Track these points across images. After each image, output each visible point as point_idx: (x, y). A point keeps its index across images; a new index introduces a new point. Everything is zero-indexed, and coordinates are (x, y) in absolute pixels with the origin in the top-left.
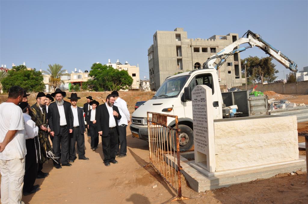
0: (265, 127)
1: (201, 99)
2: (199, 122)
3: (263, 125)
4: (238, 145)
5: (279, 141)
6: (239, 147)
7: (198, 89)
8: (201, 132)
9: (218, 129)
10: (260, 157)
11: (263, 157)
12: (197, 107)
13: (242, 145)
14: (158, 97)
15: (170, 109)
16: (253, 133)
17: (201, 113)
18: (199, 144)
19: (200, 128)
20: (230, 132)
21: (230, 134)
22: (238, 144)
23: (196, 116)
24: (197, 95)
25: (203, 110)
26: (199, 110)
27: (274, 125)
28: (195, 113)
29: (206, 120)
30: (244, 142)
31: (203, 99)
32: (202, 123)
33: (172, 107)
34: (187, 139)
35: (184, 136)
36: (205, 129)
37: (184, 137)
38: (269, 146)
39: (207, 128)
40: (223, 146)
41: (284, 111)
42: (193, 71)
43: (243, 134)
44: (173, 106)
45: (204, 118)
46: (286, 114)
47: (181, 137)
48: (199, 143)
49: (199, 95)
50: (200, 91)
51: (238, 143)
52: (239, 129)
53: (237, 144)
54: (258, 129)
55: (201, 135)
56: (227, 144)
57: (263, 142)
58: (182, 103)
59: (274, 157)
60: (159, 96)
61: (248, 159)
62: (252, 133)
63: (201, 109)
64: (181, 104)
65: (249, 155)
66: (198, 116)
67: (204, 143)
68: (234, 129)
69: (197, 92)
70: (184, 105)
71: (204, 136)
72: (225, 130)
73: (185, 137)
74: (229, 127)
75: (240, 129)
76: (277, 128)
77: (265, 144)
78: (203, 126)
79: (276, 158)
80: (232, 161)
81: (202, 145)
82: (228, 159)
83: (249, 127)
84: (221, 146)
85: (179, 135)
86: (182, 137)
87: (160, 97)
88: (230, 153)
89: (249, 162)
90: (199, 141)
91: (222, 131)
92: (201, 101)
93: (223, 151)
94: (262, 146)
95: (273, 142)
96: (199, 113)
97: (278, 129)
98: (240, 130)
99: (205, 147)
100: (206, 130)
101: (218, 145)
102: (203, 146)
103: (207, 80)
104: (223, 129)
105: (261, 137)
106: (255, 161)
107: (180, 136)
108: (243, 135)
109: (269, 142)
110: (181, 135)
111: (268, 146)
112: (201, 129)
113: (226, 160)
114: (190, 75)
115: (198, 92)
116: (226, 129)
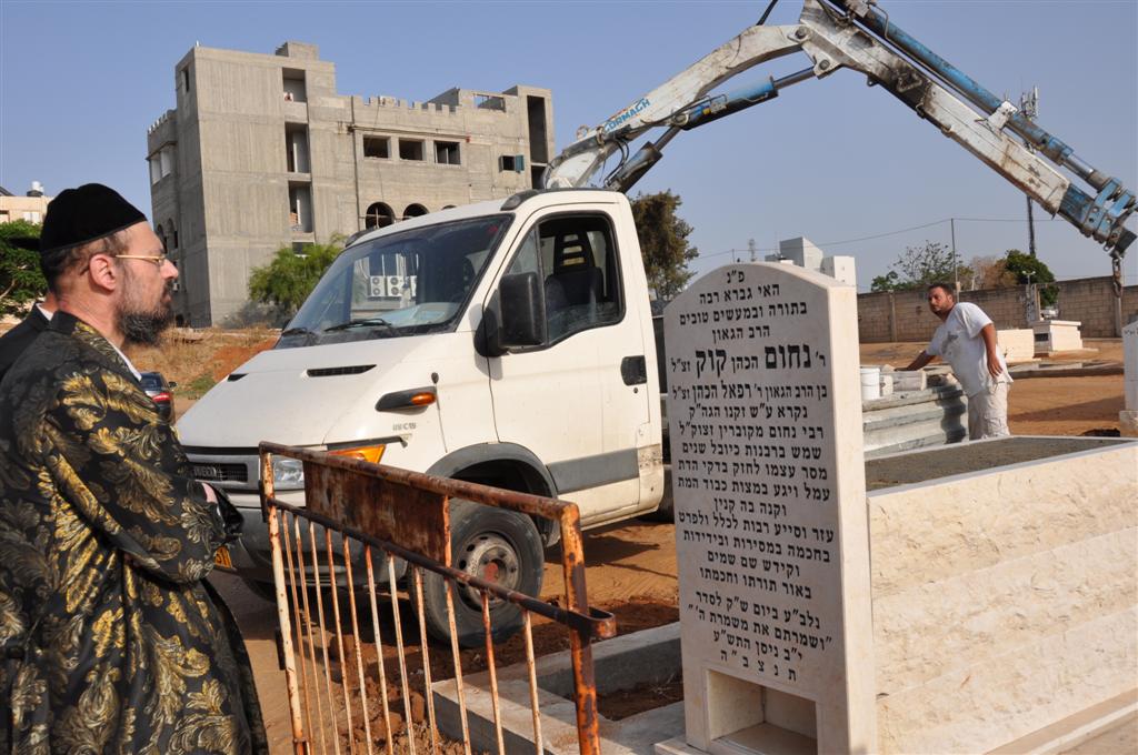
0: (1075, 510)
1: (770, 350)
2: (739, 496)
3: (1068, 496)
4: (975, 625)
5: (1127, 579)
6: (981, 635)
7: (735, 285)
8: (767, 556)
9: (888, 535)
10: (1062, 673)
11: (1074, 676)
12: (721, 400)
13: (989, 621)
14: (319, 333)
15: (420, 398)
16: (1033, 543)
17: (766, 441)
18: (739, 632)
19: (752, 535)
20: (939, 551)
21: (941, 561)
22: (975, 614)
23: (710, 455)
24: (724, 324)
25: (787, 421)
26: (746, 420)
27: (1105, 491)
28: (700, 438)
29: (819, 484)
30: (998, 601)
31: (794, 349)
32: (779, 500)
33: (431, 384)
34: (513, 570)
35: (494, 554)
36: (810, 542)
37: (495, 561)
38: (1090, 609)
39: (832, 535)
40: (913, 637)
41: (896, 403)
42: (524, 197)
43: (995, 555)
44: (435, 378)
45: (799, 473)
46: (900, 418)
47: (484, 561)
48: (735, 623)
49: (745, 323)
50: (758, 300)
51: (973, 609)
52: (979, 529)
53: (971, 615)
54: (1052, 519)
55: (759, 572)
56: (928, 621)
57: (1071, 591)
58: (479, 365)
59: (1110, 666)
60: (327, 330)
61: (1016, 695)
62: (1026, 543)
63: (762, 413)
64: (477, 369)
65: (1019, 675)
66: (730, 458)
67: (794, 625)
68: (959, 529)
69: (721, 305)
70: (493, 373)
71: (794, 580)
72: (919, 539)
73: (500, 562)
74: (933, 519)
75: (984, 530)
76: (1116, 509)
77: (1076, 600)
78: (781, 520)
79: (1117, 672)
80: (948, 719)
81: (770, 639)
82: (932, 715)
83: (1016, 510)
84: (901, 641)
85: (471, 548)
86: (486, 563)
87: (331, 334)
88: (938, 674)
89: (1019, 712)
90: (736, 611)
91: (909, 546)
92: (771, 365)
93: (909, 669)
94: (1069, 613)
95: (1105, 587)
96: (742, 442)
97: (1120, 514)
98: (983, 535)
99: (800, 648)
100: (822, 545)
101: (888, 634)
102: (782, 644)
103: (579, 249)
104: (911, 537)
105: (1061, 566)
106: (1040, 701)
107: (476, 556)
108: (993, 563)
109: (1091, 588)
110: (481, 549)
111: (1086, 610)
112: (767, 536)
113: (923, 720)
114: (512, 218)
115: (735, 303)
116: (924, 534)
